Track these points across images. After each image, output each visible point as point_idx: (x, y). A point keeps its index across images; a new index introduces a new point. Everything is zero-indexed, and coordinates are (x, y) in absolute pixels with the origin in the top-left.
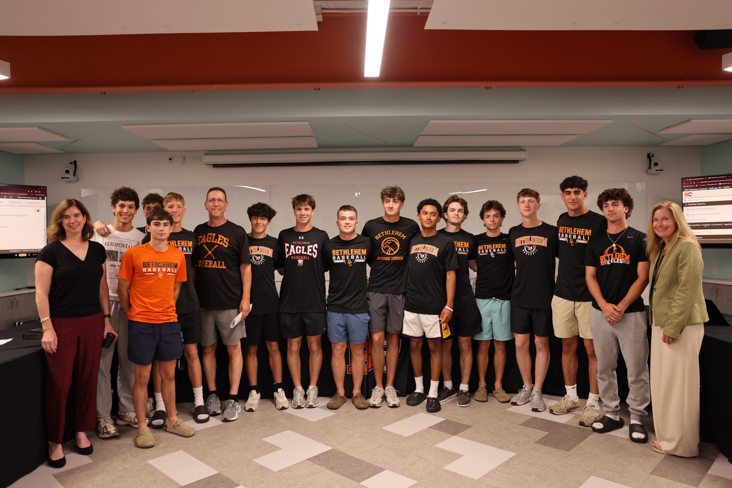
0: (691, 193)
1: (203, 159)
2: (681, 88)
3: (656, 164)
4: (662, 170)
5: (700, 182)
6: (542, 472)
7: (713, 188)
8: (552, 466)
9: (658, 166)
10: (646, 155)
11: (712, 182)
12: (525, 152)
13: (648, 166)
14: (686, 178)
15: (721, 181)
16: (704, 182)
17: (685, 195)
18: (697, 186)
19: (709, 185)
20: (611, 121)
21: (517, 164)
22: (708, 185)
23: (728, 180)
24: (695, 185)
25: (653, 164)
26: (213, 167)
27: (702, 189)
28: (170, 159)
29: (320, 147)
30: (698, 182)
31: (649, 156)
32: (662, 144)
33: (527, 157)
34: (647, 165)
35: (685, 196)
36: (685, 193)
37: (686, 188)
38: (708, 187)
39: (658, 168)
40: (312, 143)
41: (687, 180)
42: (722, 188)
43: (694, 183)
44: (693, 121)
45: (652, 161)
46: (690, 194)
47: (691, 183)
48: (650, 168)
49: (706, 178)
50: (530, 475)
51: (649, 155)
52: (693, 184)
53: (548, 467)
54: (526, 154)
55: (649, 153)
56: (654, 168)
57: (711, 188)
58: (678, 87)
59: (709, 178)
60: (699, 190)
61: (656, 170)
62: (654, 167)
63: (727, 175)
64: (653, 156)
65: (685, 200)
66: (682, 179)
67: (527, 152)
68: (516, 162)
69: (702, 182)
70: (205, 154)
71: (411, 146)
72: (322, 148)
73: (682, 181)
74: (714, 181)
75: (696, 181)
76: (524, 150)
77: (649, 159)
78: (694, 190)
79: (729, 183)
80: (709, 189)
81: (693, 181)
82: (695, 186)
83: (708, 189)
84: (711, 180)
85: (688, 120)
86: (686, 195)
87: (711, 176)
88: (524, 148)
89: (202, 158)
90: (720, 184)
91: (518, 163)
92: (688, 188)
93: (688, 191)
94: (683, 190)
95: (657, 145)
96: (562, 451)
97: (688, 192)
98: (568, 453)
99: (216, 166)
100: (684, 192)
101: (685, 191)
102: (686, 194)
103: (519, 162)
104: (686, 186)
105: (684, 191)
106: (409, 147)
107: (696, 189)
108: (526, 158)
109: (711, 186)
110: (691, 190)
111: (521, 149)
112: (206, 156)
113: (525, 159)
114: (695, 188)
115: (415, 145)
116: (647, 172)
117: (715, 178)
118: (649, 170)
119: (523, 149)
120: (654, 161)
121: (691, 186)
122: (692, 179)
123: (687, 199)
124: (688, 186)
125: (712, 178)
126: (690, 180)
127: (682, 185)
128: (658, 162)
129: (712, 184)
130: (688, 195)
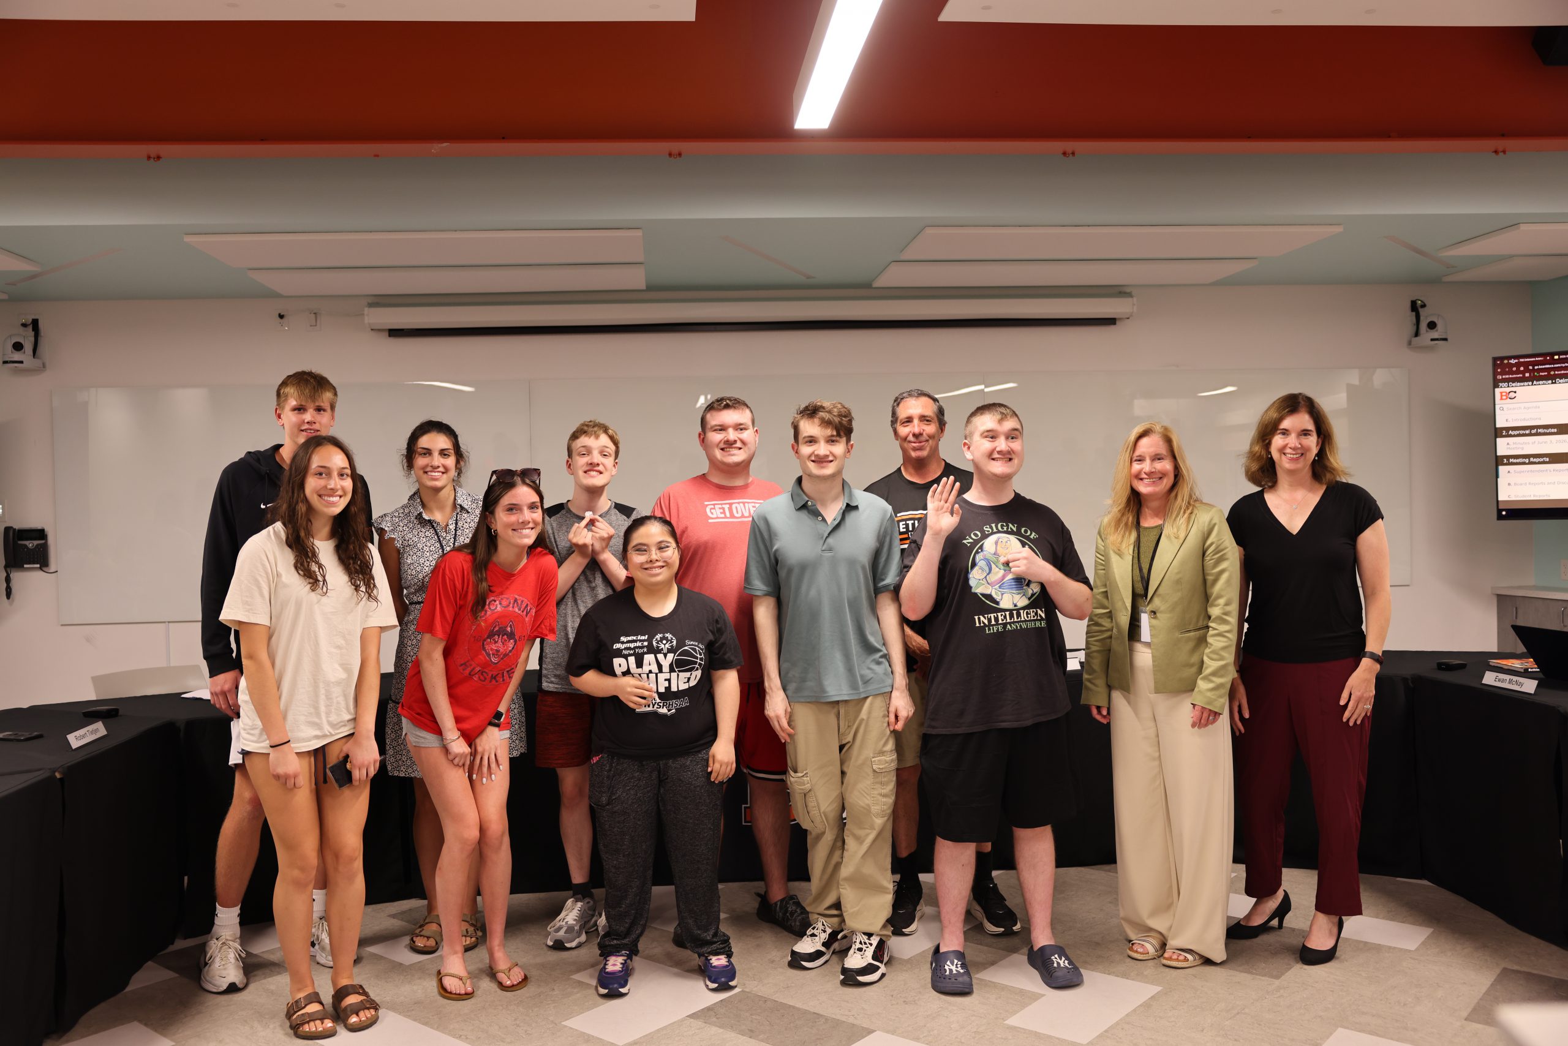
0: (1515, 392)
1: (366, 318)
2: (1501, 154)
3: (1432, 325)
4: (1446, 339)
5: (1536, 367)
6: (1227, 1023)
8: (1247, 1010)
9: (1437, 331)
10: (1409, 305)
11: (1562, 367)
12: (1130, 299)
13: (1413, 329)
14: (1502, 359)
16: (1544, 367)
17: (1502, 396)
18: (1527, 375)
19: (1556, 372)
20: (1339, 229)
21: (1113, 327)
22: (1552, 373)
24: (1523, 373)
25: (1423, 326)
26: (390, 336)
27: (1541, 382)
28: (281, 317)
29: (650, 288)
30: (1531, 368)
31: (1414, 307)
32: (1445, 279)
33: (1135, 310)
34: (1410, 328)
35: (1501, 399)
36: (1501, 393)
37: (1504, 381)
38: (1552, 378)
39: (1435, 334)
40: (636, 279)
41: (1506, 362)
43: (1522, 369)
44: (1523, 227)
45: (1422, 318)
46: (1512, 395)
47: (1514, 369)
48: (1417, 334)
49: (1548, 358)
50: (1203, 1031)
51: (1413, 304)
52: (1518, 372)
53: (1238, 1013)
54: (1134, 305)
55: (1414, 299)
56: (1427, 335)
57: (1561, 381)
58: (1496, 152)
59: (1556, 357)
60: (1532, 385)
61: (1432, 340)
62: (1427, 331)
64: (1423, 306)
65: (1501, 409)
66: (1495, 359)
67: (1135, 299)
68: (1110, 321)
69: (1540, 367)
70: (368, 304)
71: (868, 286)
72: (656, 291)
73: (1495, 366)
75: (1526, 365)
76: (1129, 295)
77: (1414, 313)
78: (1522, 384)
80: (1555, 383)
81: (1518, 365)
82: (1524, 375)
83: (1552, 383)
84: (1560, 361)
85: (1511, 224)
86: (1504, 397)
87: (1559, 354)
88: (1128, 290)
89: (363, 314)
91: (1115, 324)
92: (1508, 381)
93: (1508, 386)
94: (1496, 386)
95: (1433, 281)
96: (1263, 978)
97: (1508, 390)
98: (1277, 982)
99: (395, 333)
100: (1497, 391)
101: (1501, 387)
102: (1504, 394)
103: (1117, 322)
104: (1504, 377)
105: (1498, 387)
106: (864, 289)
107: (1526, 383)
108: (1133, 312)
109: (1561, 377)
110: (1514, 384)
111: (1120, 293)
112: (373, 310)
113: (1131, 316)
114: (1523, 380)
115: (876, 284)
116: (1410, 343)
118: (1415, 340)
119: (1125, 293)
120: (1426, 317)
121: (1514, 376)
122: (1517, 361)
123: (1505, 407)
124: (1507, 376)
125: (1561, 357)
126: (1513, 361)
127: (1495, 374)
128: (1436, 321)
129: (1563, 372)
130: (1508, 396)
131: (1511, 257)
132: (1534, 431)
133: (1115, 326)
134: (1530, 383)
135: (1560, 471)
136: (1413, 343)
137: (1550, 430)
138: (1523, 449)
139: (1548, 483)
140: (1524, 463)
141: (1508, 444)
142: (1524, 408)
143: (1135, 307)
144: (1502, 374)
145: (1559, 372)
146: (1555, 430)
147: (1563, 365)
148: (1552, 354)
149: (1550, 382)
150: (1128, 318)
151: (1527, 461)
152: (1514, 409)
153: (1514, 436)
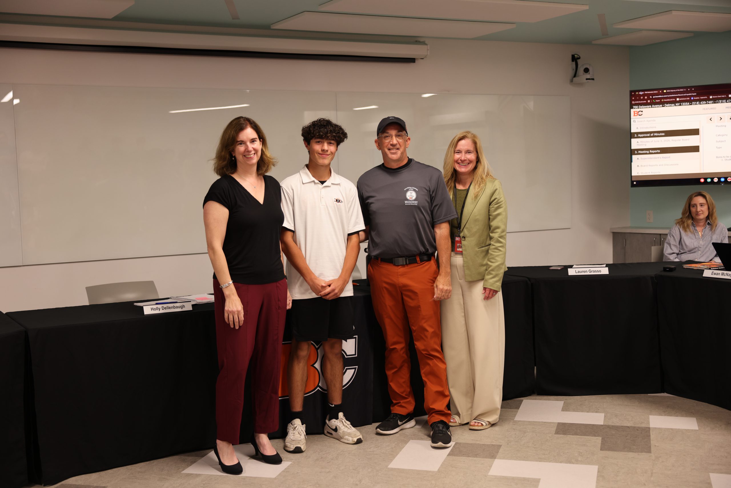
0: (642, 111)
3: (586, 70)
4: (593, 79)
5: (654, 97)
7: (669, 105)
9: (589, 74)
10: (570, 57)
11: (668, 97)
12: (426, 46)
13: (573, 73)
14: (635, 91)
15: (679, 95)
16: (658, 97)
17: (634, 114)
18: (649, 101)
19: (665, 100)
20: (586, 7)
21: (412, 64)
22: (663, 100)
23: (687, 94)
24: (647, 100)
25: (581, 70)
27: (656, 106)
30: (651, 97)
31: (575, 59)
32: (594, 42)
33: (429, 54)
34: (571, 73)
35: (634, 115)
36: (634, 112)
37: (636, 105)
38: (662, 104)
39: (588, 76)
41: (637, 93)
42: (680, 105)
43: (646, 98)
44: (671, 12)
45: (579, 66)
46: (640, 113)
47: (642, 98)
48: (575, 76)
49: (660, 92)
51: (573, 56)
52: (644, 99)
54: (428, 50)
55: (573, 54)
56: (583, 77)
57: (667, 105)
59: (665, 91)
60: (652, 107)
61: (587, 79)
62: (583, 74)
63: (686, 88)
64: (579, 58)
65: (634, 121)
66: (631, 92)
67: (429, 46)
68: (412, 60)
69: (656, 97)
71: (269, 28)
73: (631, 96)
74: (670, 96)
75: (648, 95)
76: (424, 43)
78: (646, 107)
79: (689, 99)
80: (664, 106)
81: (644, 95)
83: (663, 106)
84: (667, 93)
85: (667, 10)
86: (636, 115)
87: (666, 89)
90: (678, 99)
91: (414, 62)
92: (638, 105)
93: (638, 108)
94: (631, 107)
95: (587, 43)
97: (638, 110)
100: (632, 110)
101: (634, 108)
102: (636, 112)
103: (416, 61)
104: (636, 102)
105: (633, 108)
106: (266, 29)
107: (648, 106)
108: (427, 55)
109: (667, 103)
110: (641, 107)
111: (416, 41)
113: (426, 57)
114: (646, 104)
116: (572, 81)
117: (672, 91)
118: (575, 79)
120: (583, 65)
121: (642, 102)
122: (643, 93)
123: (636, 120)
124: (638, 102)
125: (668, 91)
126: (641, 93)
127: (631, 100)
128: (588, 67)
129: (668, 100)
130: (638, 114)
131: (641, 30)
132: (652, 135)
133: (414, 63)
134: (650, 106)
135: (666, 158)
136: (574, 81)
137: (661, 134)
138: (646, 145)
139: (659, 165)
140: (646, 154)
141: (638, 142)
142: (647, 121)
143: (429, 51)
144: (635, 100)
145: (666, 100)
146: (664, 134)
147: (669, 96)
148: (663, 89)
149: (661, 106)
150: (423, 59)
151: (648, 152)
152: (641, 121)
153: (641, 137)
